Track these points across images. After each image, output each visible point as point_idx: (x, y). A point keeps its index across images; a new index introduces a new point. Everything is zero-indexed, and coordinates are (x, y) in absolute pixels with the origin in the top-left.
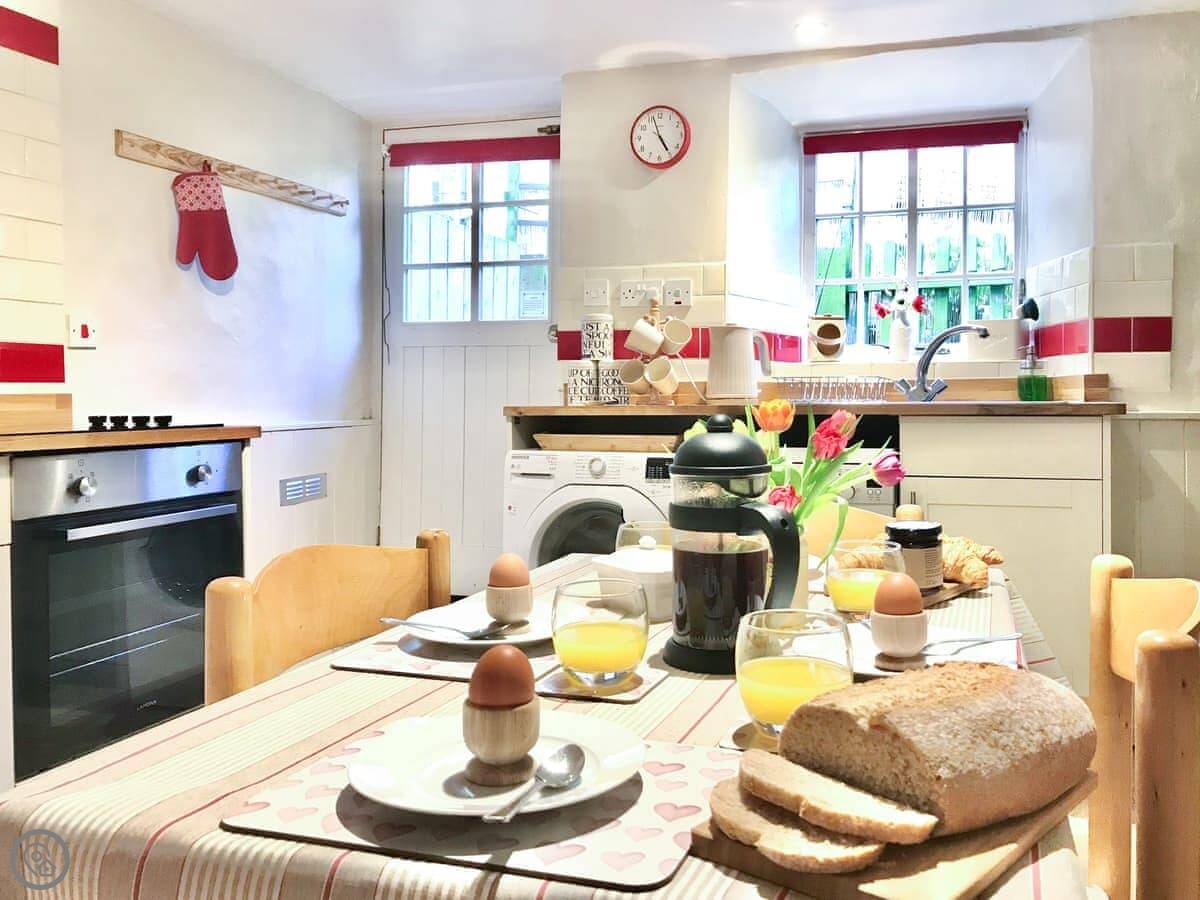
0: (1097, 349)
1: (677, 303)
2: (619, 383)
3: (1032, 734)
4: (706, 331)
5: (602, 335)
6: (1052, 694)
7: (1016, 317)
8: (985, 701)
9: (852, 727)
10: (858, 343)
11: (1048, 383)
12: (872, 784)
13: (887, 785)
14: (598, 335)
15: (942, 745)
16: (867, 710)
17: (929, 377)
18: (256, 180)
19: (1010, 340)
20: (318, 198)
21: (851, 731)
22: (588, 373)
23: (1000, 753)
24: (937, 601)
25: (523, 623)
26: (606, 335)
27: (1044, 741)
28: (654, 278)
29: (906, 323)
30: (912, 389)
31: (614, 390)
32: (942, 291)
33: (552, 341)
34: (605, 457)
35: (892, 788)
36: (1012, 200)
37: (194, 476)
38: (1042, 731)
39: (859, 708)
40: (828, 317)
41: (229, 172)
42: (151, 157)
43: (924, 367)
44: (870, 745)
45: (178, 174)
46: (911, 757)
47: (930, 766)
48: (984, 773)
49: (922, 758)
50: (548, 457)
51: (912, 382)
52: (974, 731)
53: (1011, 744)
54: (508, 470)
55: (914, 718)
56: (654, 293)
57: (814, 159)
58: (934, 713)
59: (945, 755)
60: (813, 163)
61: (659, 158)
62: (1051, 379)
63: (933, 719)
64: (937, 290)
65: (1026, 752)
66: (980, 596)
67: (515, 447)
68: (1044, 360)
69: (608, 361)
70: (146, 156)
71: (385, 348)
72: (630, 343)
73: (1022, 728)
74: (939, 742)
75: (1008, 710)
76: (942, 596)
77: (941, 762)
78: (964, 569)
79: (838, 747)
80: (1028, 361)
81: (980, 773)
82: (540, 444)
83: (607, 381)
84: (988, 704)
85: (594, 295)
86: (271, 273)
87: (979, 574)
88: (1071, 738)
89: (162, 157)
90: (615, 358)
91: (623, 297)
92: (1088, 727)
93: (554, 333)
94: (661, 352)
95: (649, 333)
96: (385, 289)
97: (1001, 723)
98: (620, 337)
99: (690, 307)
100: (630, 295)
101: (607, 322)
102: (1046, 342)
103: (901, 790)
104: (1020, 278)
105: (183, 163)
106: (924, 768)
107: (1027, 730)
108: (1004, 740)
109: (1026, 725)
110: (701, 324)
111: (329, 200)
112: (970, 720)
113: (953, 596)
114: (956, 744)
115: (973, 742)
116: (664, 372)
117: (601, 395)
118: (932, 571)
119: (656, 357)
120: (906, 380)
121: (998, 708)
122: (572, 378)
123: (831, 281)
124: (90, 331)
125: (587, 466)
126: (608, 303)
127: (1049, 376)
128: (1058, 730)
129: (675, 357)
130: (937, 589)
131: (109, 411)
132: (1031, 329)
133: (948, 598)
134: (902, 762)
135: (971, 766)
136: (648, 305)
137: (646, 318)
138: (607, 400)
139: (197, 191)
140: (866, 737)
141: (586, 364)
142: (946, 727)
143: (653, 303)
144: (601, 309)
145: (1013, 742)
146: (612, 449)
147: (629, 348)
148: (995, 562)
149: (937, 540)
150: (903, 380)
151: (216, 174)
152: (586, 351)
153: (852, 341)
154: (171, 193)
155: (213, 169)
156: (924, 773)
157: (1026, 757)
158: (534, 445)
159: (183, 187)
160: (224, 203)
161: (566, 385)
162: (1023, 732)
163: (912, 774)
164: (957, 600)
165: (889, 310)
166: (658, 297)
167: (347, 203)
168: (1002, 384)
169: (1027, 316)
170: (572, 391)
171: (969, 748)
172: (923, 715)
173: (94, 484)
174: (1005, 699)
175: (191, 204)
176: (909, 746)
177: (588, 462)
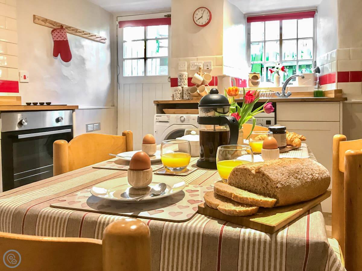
0: (339, 81)
1: (207, 69)
2: (190, 94)
3: (309, 176)
4: (216, 77)
5: (184, 79)
6: (316, 165)
7: (313, 72)
8: (293, 165)
9: (250, 173)
10: (264, 81)
11: (323, 93)
12: (256, 191)
13: (261, 191)
14: (183, 79)
15: (278, 177)
16: (255, 168)
17: (285, 91)
18: (77, 31)
19: (311, 80)
20: (97, 38)
21: (249, 175)
22: (180, 91)
23: (298, 181)
24: (284, 151)
25: (153, 156)
26: (185, 79)
27: (313, 178)
28: (200, 61)
29: (279, 75)
30: (280, 95)
31: (188, 96)
32: (291, 67)
33: (169, 82)
34: (185, 116)
35: (262, 192)
36: (312, 36)
37: (58, 120)
38: (312, 175)
39: (252, 167)
40: (255, 73)
41: (69, 29)
42: (45, 24)
43: (284, 88)
44: (255, 178)
45: (53, 29)
46: (268, 181)
47: (274, 183)
48: (292, 186)
49: (272, 181)
50: (167, 116)
51: (281, 93)
52: (289, 173)
53: (301, 178)
54: (155, 120)
55: (270, 169)
56: (200, 66)
57: (250, 24)
58: (276, 168)
59: (279, 180)
60: (250, 25)
61: (202, 23)
62: (324, 92)
63: (276, 169)
64: (289, 66)
65: (306, 181)
66: (299, 150)
67: (157, 113)
68: (322, 86)
69: (186, 87)
70: (43, 23)
71: (118, 84)
72: (193, 81)
73: (305, 173)
74: (277, 176)
75: (301, 168)
76: (286, 149)
77: (278, 182)
78: (293, 141)
79: (246, 180)
80: (317, 86)
81: (291, 186)
82: (165, 112)
83: (186, 93)
84: (294, 166)
85: (182, 66)
86: (83, 61)
87: (298, 143)
88: (321, 178)
89: (48, 24)
90: (189, 86)
91: (191, 67)
92: (327, 175)
93: (170, 79)
94: (202, 84)
95: (199, 77)
96: (118, 66)
97: (298, 172)
98: (190, 79)
99: (211, 70)
100: (193, 66)
101: (186, 75)
102: (323, 81)
103: (265, 192)
104: (314, 61)
105: (54, 26)
106: (273, 184)
107: (307, 174)
108: (299, 177)
109: (307, 173)
110: (215, 75)
111: (100, 38)
112: (288, 170)
113: (289, 150)
114: (283, 177)
115: (289, 177)
116: (203, 90)
117: (184, 98)
118: (283, 141)
119: (201, 85)
120: (279, 92)
121: (298, 167)
122: (175, 93)
123: (255, 62)
124: (26, 77)
125: (179, 118)
126: (186, 69)
127: (323, 91)
128: (317, 175)
129: (206, 85)
130: (284, 147)
131: (32, 101)
132: (318, 76)
133: (288, 150)
134: (266, 183)
135: (288, 184)
136: (199, 69)
137: (198, 73)
138: (186, 99)
139: (59, 34)
140: (254, 176)
141: (180, 88)
142: (280, 172)
143: (200, 68)
144: (184, 71)
145: (302, 177)
146: (187, 113)
147: (193, 83)
148: (304, 140)
149: (284, 132)
150: (278, 92)
151: (64, 29)
152: (179, 84)
153: (262, 81)
154: (51, 35)
155: (64, 27)
156: (272, 186)
157: (306, 182)
158: (163, 113)
159: (54, 33)
160: (67, 38)
161: (173, 95)
162: (306, 175)
163: (269, 187)
164: (291, 151)
165: (274, 71)
166: (202, 67)
167: (106, 39)
168: (309, 93)
169: (316, 72)
170: (175, 96)
171: (287, 179)
172: (272, 168)
173: (26, 122)
174: (300, 165)
175: (57, 38)
176: (268, 178)
177: (179, 117)
